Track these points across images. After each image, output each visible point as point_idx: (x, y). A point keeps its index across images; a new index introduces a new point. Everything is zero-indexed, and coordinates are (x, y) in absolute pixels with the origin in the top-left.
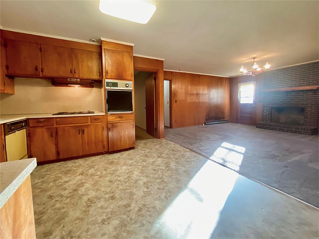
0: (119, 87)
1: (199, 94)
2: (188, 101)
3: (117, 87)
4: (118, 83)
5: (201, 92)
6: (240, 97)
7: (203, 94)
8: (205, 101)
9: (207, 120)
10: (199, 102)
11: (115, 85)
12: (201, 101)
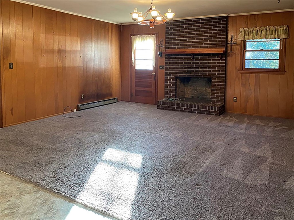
1: (65, 51)
2: (41, 66)
5: (68, 48)
6: (135, 60)
7: (71, 52)
8: (76, 65)
9: (82, 100)
10: (64, 68)
12: (68, 64)
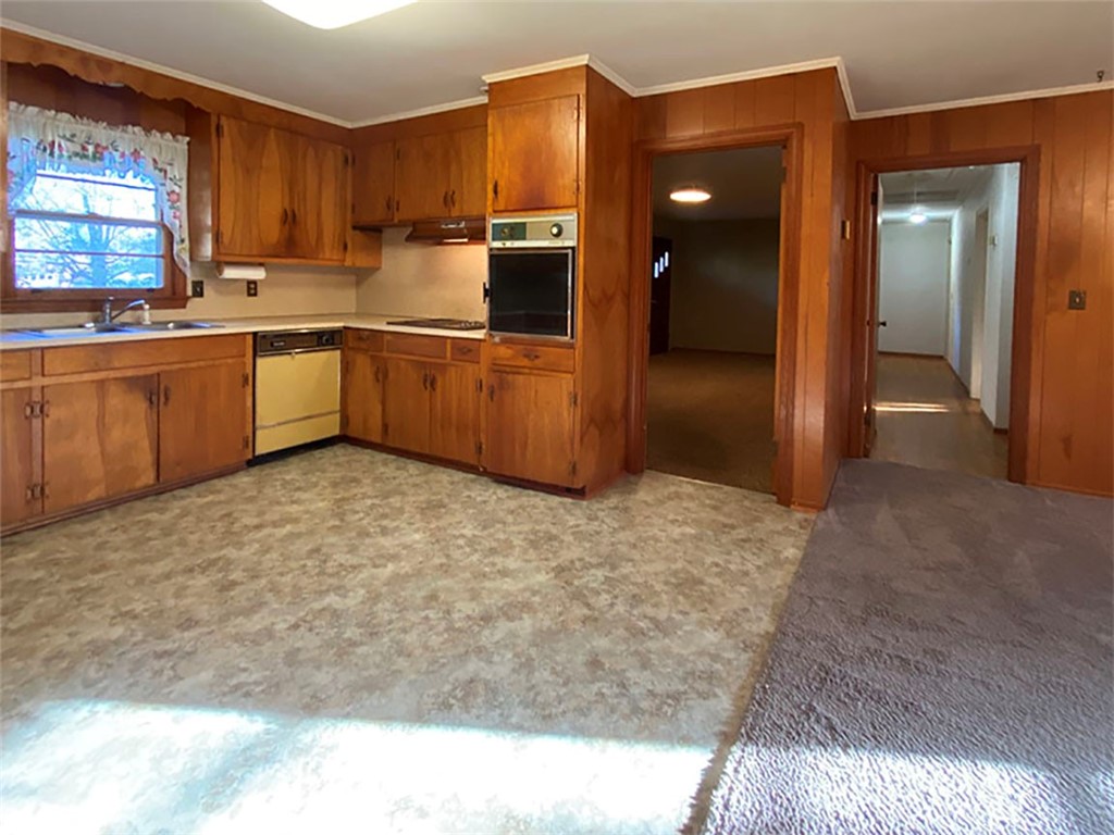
0: (531, 239)
3: (524, 239)
4: (528, 225)
11: (518, 231)
